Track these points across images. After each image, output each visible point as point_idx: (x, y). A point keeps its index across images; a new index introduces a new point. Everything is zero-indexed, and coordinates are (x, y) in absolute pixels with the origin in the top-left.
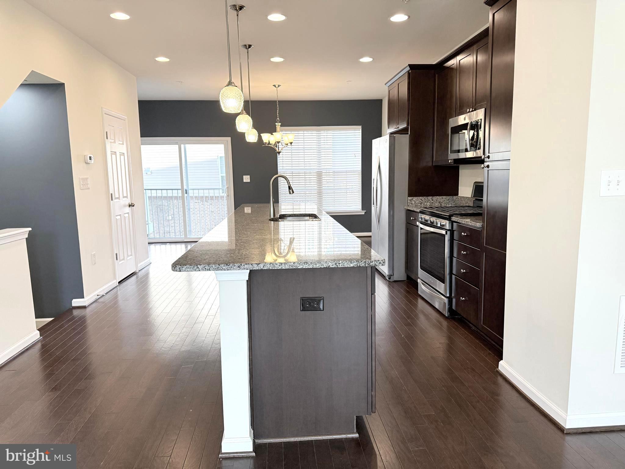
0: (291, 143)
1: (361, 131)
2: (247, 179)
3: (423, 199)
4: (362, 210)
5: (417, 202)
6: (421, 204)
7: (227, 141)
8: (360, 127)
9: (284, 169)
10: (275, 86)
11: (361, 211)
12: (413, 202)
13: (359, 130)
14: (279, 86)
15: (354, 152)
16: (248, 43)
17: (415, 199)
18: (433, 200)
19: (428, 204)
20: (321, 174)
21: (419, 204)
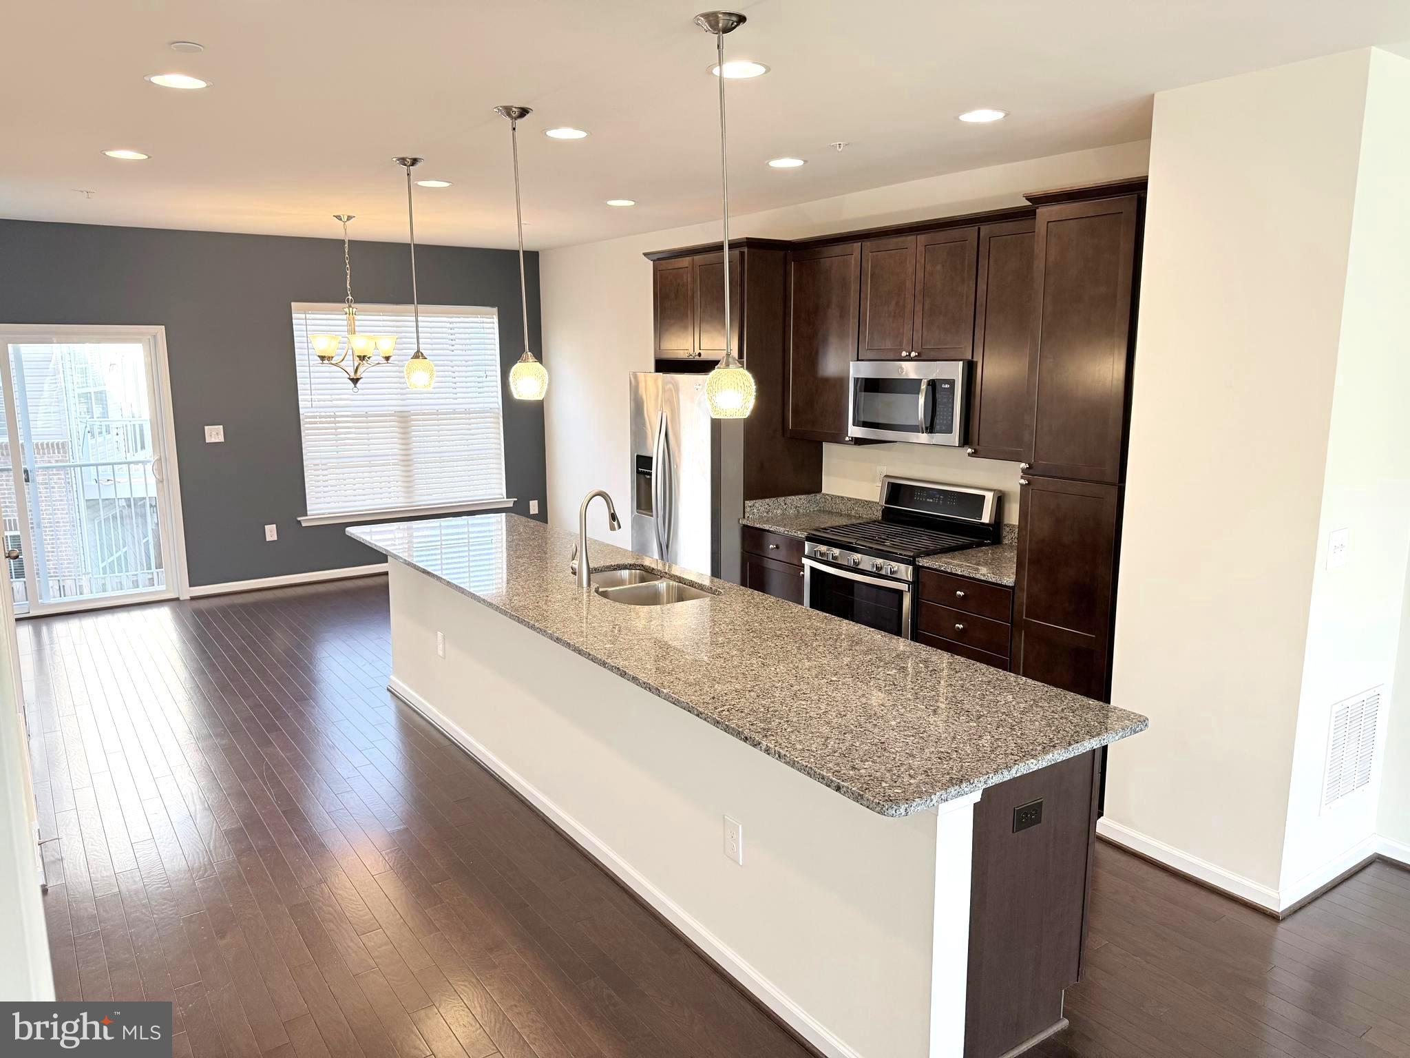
0: (387, 358)
1: (496, 320)
2: (214, 434)
3: (770, 504)
4: (507, 498)
5: (762, 509)
6: (767, 513)
7: (155, 337)
8: (495, 310)
9: (316, 407)
10: (339, 218)
11: (505, 499)
12: (755, 510)
13: (491, 316)
14: (349, 218)
15: (484, 367)
16: (410, 155)
17: (758, 503)
18: (785, 504)
19: (779, 512)
20: (407, 417)
21: (765, 514)
